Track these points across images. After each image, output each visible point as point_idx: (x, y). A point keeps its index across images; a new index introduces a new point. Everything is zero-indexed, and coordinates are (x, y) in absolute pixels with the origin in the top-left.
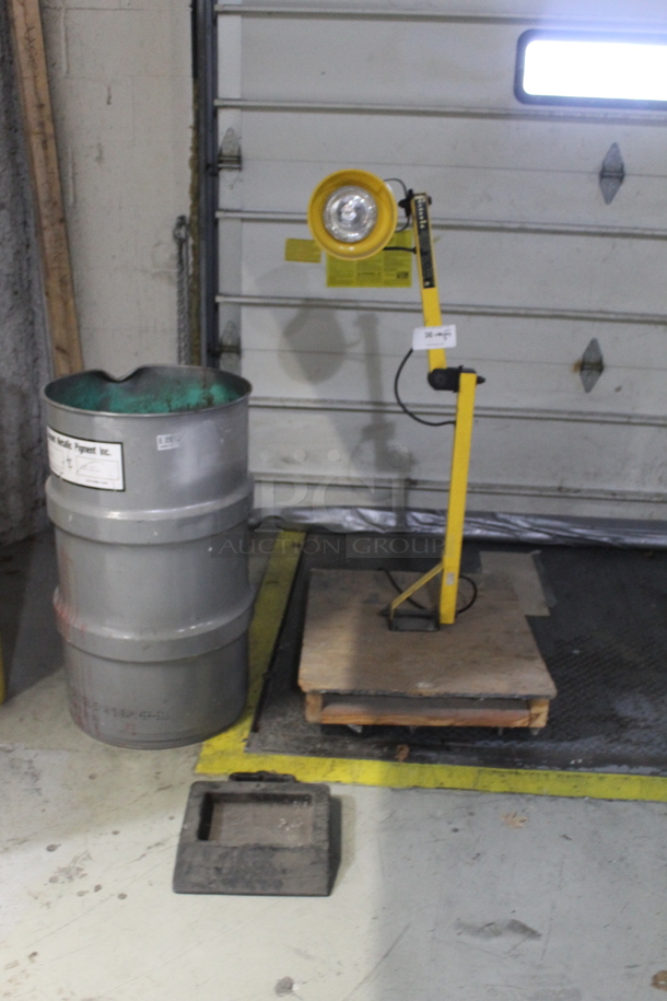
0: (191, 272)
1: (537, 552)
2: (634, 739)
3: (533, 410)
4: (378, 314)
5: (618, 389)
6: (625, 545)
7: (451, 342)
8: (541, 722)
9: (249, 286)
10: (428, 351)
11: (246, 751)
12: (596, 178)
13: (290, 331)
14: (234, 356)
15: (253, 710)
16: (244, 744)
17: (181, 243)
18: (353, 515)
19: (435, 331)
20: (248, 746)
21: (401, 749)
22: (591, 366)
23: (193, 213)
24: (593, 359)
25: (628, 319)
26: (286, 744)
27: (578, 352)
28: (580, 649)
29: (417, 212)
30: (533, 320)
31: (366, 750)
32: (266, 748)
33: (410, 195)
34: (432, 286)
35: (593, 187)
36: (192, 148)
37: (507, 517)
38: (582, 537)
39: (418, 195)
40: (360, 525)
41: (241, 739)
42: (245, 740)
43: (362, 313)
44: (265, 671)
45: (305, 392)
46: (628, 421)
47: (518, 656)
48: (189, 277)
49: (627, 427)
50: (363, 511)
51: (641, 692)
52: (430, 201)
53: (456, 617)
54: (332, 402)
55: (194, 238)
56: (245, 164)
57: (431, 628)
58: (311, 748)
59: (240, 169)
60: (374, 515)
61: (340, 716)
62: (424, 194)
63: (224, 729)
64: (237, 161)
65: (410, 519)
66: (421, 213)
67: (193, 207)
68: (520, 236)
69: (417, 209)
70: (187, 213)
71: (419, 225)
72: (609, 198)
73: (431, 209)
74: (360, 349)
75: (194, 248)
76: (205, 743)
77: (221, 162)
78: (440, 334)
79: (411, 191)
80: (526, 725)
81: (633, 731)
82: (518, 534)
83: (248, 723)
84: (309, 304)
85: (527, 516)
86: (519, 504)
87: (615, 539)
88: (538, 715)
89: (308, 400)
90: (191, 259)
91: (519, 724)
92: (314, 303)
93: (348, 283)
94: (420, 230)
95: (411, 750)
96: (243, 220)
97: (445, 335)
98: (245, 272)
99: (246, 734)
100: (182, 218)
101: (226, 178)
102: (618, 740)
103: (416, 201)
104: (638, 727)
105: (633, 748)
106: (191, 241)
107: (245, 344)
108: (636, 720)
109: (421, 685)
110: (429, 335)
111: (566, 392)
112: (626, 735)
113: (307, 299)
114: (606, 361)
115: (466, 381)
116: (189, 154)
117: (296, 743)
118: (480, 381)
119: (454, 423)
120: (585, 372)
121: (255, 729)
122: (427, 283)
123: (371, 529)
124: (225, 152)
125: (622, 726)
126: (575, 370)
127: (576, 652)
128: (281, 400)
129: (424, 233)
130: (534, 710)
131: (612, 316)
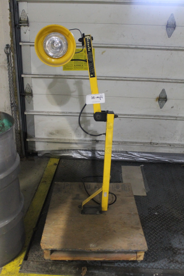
0: (13, 66)
1: (143, 165)
2: (179, 260)
3: (141, 115)
4: (83, 80)
5: (172, 107)
6: (174, 162)
7: (103, 101)
8: (141, 258)
9: (34, 71)
10: (93, 105)
11: (20, 272)
12: (165, 27)
13: (50, 87)
14: (30, 97)
15: (26, 248)
16: (19, 267)
17: (8, 55)
18: (76, 153)
19: (96, 96)
20: (21, 269)
21: (84, 269)
22: (162, 99)
23: (12, 43)
24: (163, 96)
25: (177, 82)
26: (37, 267)
27: (158, 94)
28: (158, 212)
29: (87, 44)
30: (140, 82)
31: (69, 270)
32: (29, 270)
33: (83, 35)
34: (94, 76)
35: (164, 31)
36: (9, 18)
37: (132, 153)
38: (159, 160)
39: (86, 36)
40: (79, 156)
41: (19, 265)
42: (20, 265)
43: (76, 80)
44: (34, 226)
45: (57, 109)
46: (176, 118)
47: (132, 227)
48: (12, 68)
49: (175, 121)
50: (80, 151)
51: (182, 234)
52: (92, 38)
53: (108, 207)
54: (67, 113)
55: (13, 53)
56: (30, 24)
57: (98, 213)
58: (47, 269)
59: (28, 26)
60: (84, 153)
61: (58, 257)
62: (89, 36)
63: (13, 260)
64: (27, 23)
65: (96, 154)
66: (88, 44)
67: (11, 41)
68: (136, 50)
69: (86, 42)
70: (10, 43)
71: (87, 49)
72: (169, 36)
73: (92, 42)
74: (76, 93)
75: (13, 56)
76: (3, 267)
77: (21, 23)
78: (98, 97)
79: (83, 34)
80: (135, 259)
81: (179, 256)
82: (135, 159)
83: (23, 256)
84: (56, 77)
85: (139, 152)
86: (136, 148)
87: (170, 160)
88: (140, 256)
89: (58, 112)
90: (12, 61)
91: (132, 259)
92: (59, 77)
93: (71, 69)
94: (88, 52)
95: (88, 270)
96: (30, 45)
97: (100, 98)
98: (32, 65)
99: (22, 261)
100: (7, 45)
101: (23, 29)
102: (172, 261)
103: (86, 39)
104: (181, 253)
105: (179, 266)
106: (12, 54)
107: (34, 92)
108: (179, 250)
109: (91, 245)
110: (93, 98)
111: (154, 108)
112: (177, 258)
113: (56, 75)
114: (168, 97)
115: (110, 117)
116: (9, 20)
117: (41, 267)
118: (116, 116)
119: (105, 134)
120: (160, 101)
121: (26, 259)
122: (92, 75)
123: (83, 157)
124: (22, 19)
125: (175, 253)
126: (156, 100)
127: (156, 213)
128: (48, 112)
129: (90, 52)
130: (138, 254)
131: (171, 81)
